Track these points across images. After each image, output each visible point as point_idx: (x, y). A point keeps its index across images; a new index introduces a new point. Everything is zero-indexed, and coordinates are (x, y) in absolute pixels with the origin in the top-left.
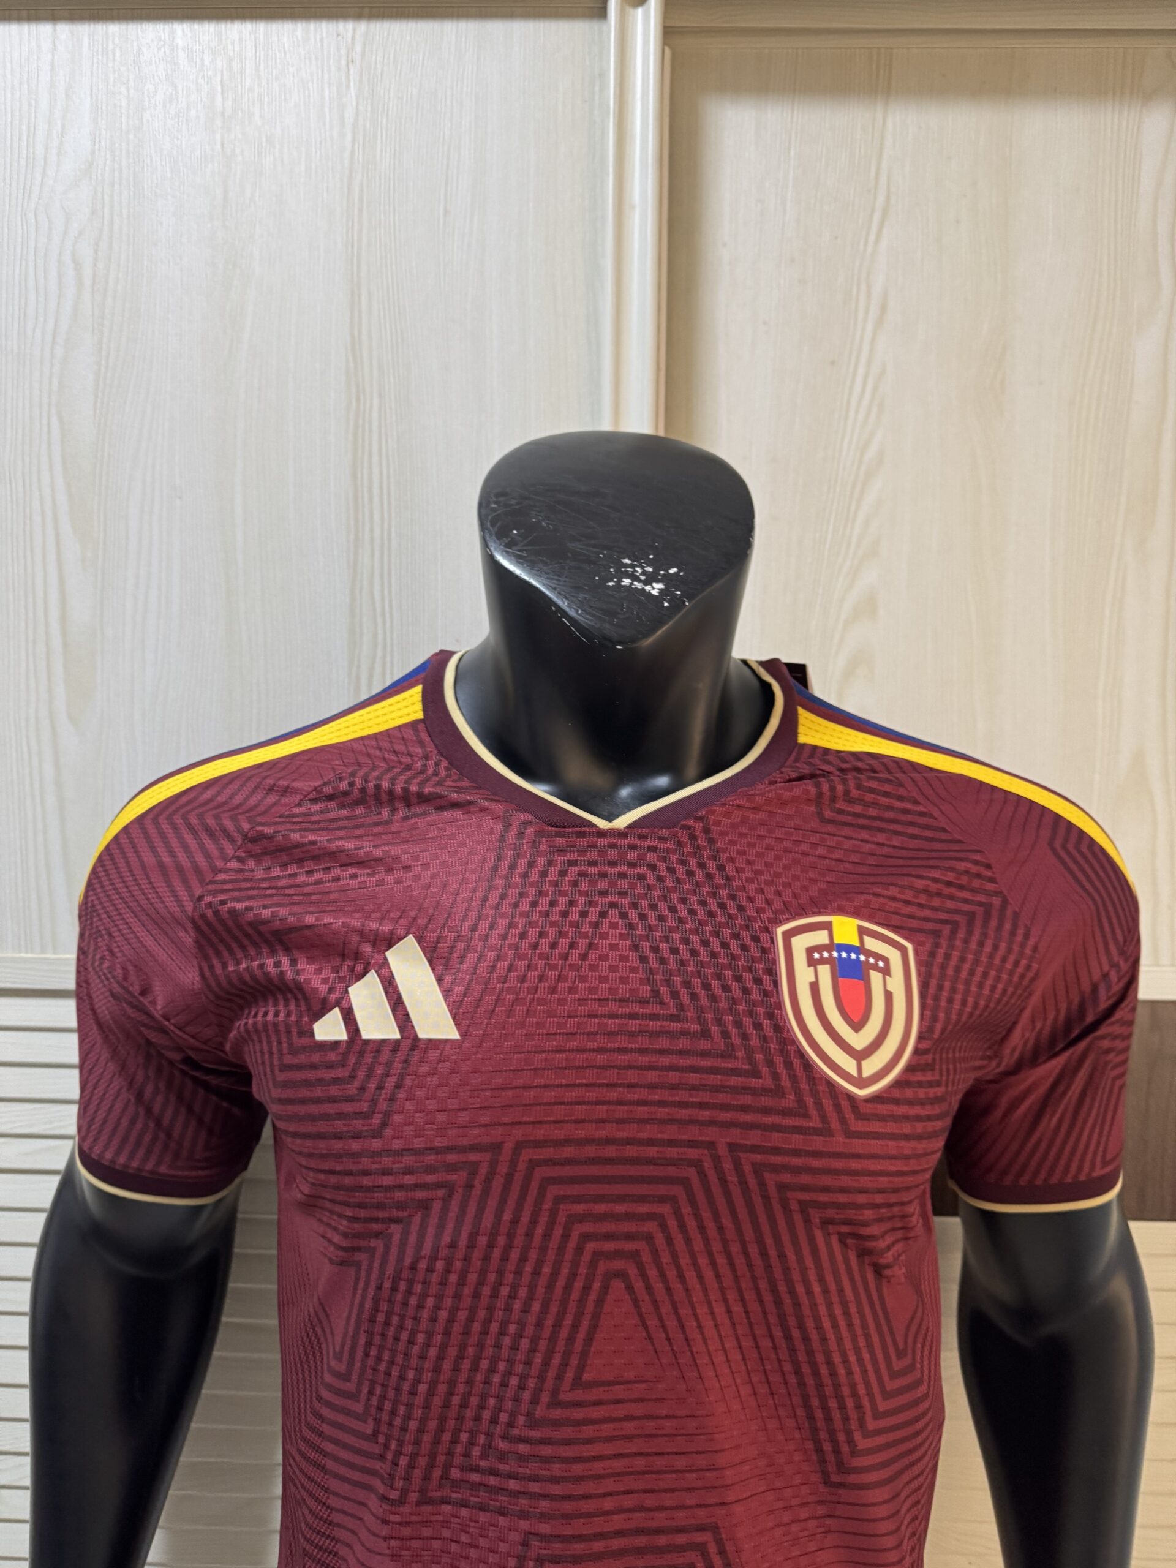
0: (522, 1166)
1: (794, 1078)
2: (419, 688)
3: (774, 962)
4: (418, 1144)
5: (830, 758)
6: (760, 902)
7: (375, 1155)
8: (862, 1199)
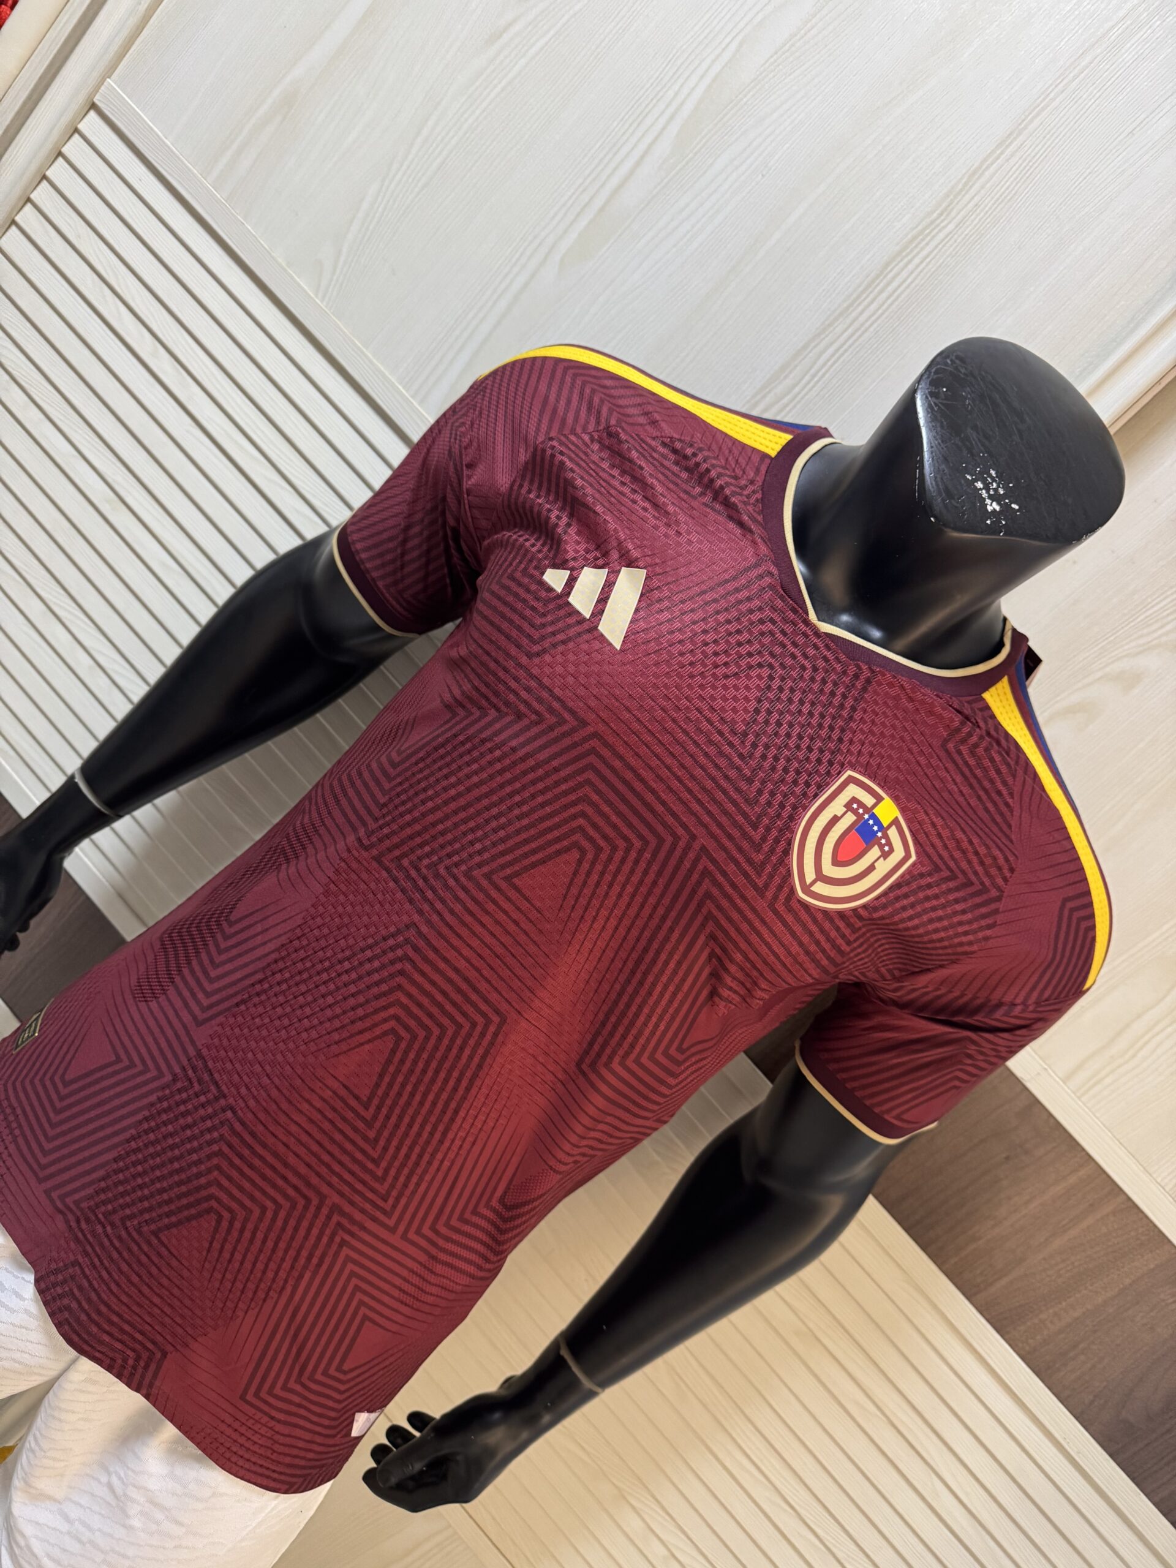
0: (587, 746)
1: (772, 850)
2: (789, 437)
3: (828, 784)
4: (546, 681)
5: (990, 721)
6: (855, 749)
7: (519, 665)
8: (743, 945)
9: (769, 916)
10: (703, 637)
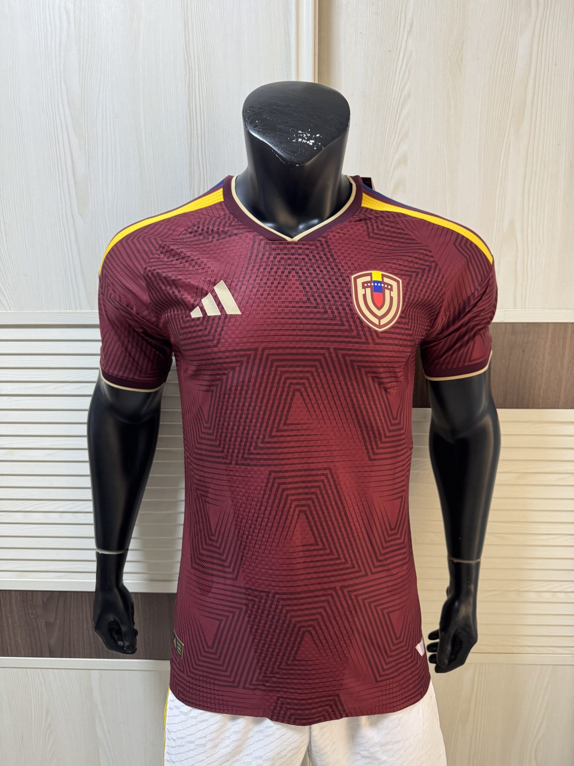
2: (222, 190)
3: (350, 288)
5: (373, 213)
6: (346, 267)
9: (378, 347)
10: (262, 282)
